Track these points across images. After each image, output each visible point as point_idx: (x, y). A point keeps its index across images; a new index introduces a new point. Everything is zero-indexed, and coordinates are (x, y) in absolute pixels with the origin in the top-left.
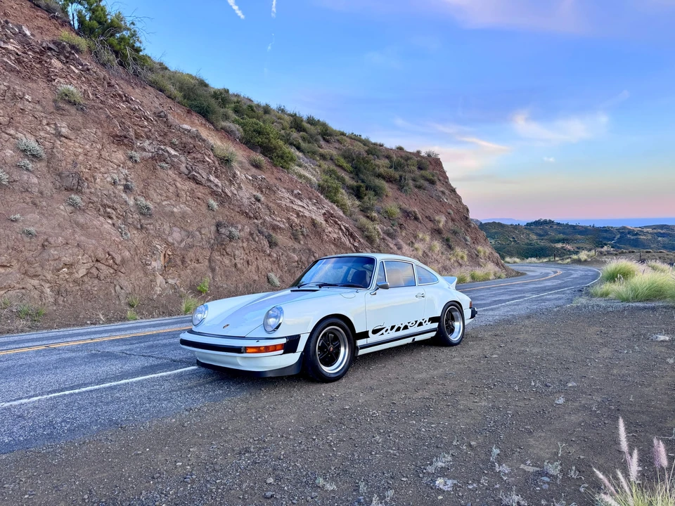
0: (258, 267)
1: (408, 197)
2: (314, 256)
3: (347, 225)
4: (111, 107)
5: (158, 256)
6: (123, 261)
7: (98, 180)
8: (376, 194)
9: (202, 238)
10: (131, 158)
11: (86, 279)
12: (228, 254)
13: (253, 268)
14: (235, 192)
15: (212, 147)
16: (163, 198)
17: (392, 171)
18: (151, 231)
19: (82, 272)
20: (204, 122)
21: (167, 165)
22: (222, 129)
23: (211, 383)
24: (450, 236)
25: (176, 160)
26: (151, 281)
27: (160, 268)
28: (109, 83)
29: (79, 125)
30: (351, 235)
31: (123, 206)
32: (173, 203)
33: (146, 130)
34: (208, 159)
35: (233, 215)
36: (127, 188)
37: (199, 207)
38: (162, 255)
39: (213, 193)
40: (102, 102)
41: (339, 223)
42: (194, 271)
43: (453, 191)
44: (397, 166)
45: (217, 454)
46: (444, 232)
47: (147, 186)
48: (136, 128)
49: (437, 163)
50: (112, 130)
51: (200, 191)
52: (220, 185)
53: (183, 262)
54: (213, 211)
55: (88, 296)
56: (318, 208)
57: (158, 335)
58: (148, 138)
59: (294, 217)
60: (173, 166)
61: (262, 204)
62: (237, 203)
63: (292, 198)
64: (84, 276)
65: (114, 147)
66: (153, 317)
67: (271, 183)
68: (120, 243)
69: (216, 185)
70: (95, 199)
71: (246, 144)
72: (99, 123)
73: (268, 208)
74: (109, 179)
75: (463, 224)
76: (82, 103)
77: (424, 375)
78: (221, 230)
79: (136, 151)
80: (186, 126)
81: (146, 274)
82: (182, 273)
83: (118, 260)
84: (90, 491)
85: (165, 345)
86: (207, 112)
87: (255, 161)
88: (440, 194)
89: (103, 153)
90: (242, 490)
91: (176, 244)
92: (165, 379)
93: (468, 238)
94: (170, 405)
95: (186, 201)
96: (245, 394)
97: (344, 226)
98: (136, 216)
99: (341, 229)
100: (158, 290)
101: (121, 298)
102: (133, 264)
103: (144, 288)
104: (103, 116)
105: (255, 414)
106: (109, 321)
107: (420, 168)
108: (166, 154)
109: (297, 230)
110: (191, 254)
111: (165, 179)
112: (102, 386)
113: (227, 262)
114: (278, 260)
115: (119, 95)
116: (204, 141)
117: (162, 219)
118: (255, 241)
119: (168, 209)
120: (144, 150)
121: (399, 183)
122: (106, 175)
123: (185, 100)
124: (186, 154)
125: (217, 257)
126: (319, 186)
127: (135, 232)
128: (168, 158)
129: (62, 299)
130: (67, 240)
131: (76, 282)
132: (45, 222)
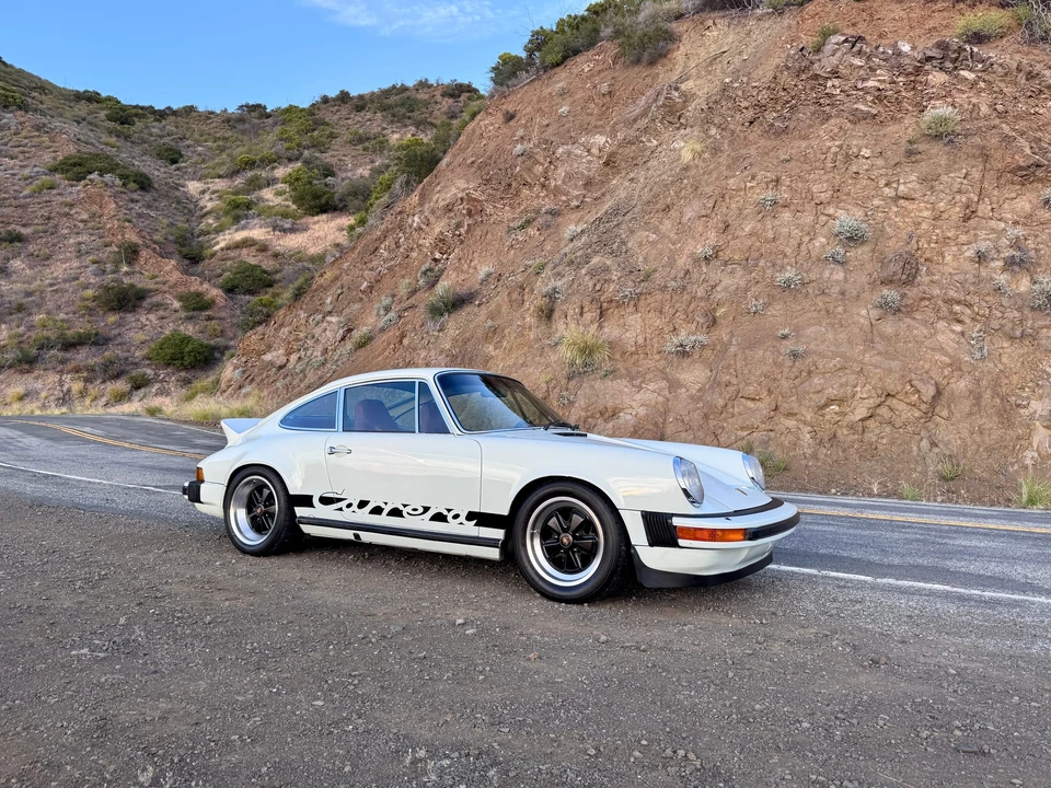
4: (1020, 117)
5: (1047, 390)
6: (952, 398)
7: (949, 258)
10: (1046, 202)
11: (869, 424)
19: (862, 412)
27: (1045, 413)
28: (1028, 73)
29: (938, 170)
36: (1016, 263)
40: (1001, 114)
64: (865, 418)
65: (1010, 191)
70: (936, 292)
72: (978, 156)
74: (969, 254)
76: (958, 130)
81: (1007, 424)
83: (927, 394)
89: (980, 208)
98: (1015, 314)
100: (1030, 456)
101: (929, 461)
102: (971, 403)
103: (990, 450)
104: (995, 141)
122: (966, 247)
127: (1005, 344)
129: (824, 451)
130: (846, 362)
131: (851, 427)
132: (830, 336)
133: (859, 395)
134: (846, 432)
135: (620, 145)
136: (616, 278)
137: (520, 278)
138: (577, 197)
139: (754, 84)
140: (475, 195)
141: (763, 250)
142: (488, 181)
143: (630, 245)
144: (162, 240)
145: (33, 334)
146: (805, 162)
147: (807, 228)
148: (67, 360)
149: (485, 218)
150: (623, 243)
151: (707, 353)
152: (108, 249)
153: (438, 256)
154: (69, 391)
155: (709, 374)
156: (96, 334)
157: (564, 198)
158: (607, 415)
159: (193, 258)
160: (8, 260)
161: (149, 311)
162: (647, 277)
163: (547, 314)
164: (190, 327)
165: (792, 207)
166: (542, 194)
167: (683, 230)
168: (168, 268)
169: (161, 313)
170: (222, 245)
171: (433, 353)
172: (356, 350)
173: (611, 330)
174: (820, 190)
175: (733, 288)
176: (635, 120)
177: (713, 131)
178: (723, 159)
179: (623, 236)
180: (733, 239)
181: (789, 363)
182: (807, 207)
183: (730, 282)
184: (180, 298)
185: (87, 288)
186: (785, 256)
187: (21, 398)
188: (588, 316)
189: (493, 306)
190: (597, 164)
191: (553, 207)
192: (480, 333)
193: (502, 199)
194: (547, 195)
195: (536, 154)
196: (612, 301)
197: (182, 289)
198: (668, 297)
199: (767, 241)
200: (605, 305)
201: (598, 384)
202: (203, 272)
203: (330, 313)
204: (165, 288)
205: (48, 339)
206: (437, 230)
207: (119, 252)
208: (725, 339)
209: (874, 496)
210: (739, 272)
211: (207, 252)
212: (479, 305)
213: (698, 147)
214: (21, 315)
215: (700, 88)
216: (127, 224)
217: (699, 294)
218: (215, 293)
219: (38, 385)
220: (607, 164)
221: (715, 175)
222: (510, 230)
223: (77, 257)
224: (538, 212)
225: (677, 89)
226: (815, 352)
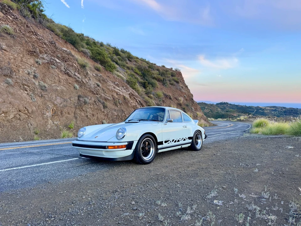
0: (98, 117)
1: (167, 89)
2: (124, 113)
3: (140, 100)
4: (28, 37)
5: (50, 110)
6: (32, 112)
7: (21, 72)
8: (153, 86)
9: (71, 103)
10: (37, 62)
11: (13, 120)
12: (83, 111)
13: (95, 118)
14: (88, 81)
15: (77, 59)
16: (52, 83)
17: (160, 76)
18: (46, 98)
19: (12, 116)
20: (73, 48)
21: (55, 67)
22: (81, 51)
23: (87, 164)
24: (185, 107)
25: (59, 64)
26: (46, 122)
27: (50, 116)
28: (27, 26)
29: (12, 45)
30: (142, 104)
31: (33, 85)
32: (57, 85)
33: (45, 49)
34: (75, 65)
35: (86, 92)
36: (35, 77)
37: (70, 87)
38: (51, 110)
39: (77, 81)
40: (23, 34)
41: (136, 98)
42: (67, 118)
43: (187, 87)
44: (162, 74)
45: (102, 193)
46: (183, 105)
47: (45, 76)
48: (40, 48)
49: (180, 74)
50: (28, 48)
51: (71, 80)
52: (80, 77)
53: (62, 113)
54: (77, 90)
55: (14, 128)
56: (126, 91)
57: (54, 145)
58: (46, 53)
59: (115, 95)
60: (58, 67)
61: (100, 88)
62: (88, 87)
63: (114, 86)
64: (12, 118)
65: (29, 57)
66: (47, 139)
67: (105, 78)
68: (31, 103)
69: (79, 78)
70: (19, 81)
71: (93, 59)
72: (22, 45)
73: (103, 90)
74: (26, 72)
75: (191, 102)
76: (13, 34)
77: (189, 162)
78: (80, 99)
79: (39, 59)
80: (65, 49)
81: (43, 119)
82: (61, 119)
83: (30, 111)
84: (41, 209)
85: (59, 150)
86: (75, 43)
87: (97, 67)
88: (181, 88)
89: (23, 59)
90: (120, 207)
91: (58, 105)
92: (64, 163)
93: (193, 108)
94: (70, 173)
95: (64, 84)
96: (106, 169)
97: (139, 100)
98: (39, 90)
99: (137, 101)
100: (49, 126)
101: (31, 129)
102: (37, 113)
103: (42, 125)
104: (24, 41)
105: (114, 177)
106: (25, 140)
107: (172, 76)
108: (55, 61)
109: (116, 101)
110: (65, 110)
111: (54, 73)
112: (32, 166)
113: (83, 114)
114: (108, 114)
115: (32, 32)
116: (73, 56)
117: (52, 92)
118: (97, 105)
119: (54, 88)
120: (44, 59)
121: (163, 82)
122: (25, 70)
123: (64, 37)
124: (64, 62)
125: (78, 111)
126: (127, 81)
127: (39, 98)
128: (56, 64)
131: (8, 121)
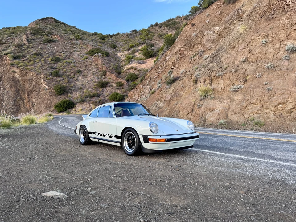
19: (290, 106)
64: (291, 109)
129: (278, 119)
130: (285, 91)
131: (287, 111)
132: (281, 83)
133: (289, 102)
134: (285, 113)
135: (223, 29)
136: (216, 70)
137: (191, 72)
138: (210, 46)
139: (263, 5)
140: (182, 49)
141: (262, 58)
142: (186, 44)
143: (222, 59)
144: (112, 69)
145: (84, 95)
146: (278, 28)
147: (277, 49)
148: (91, 100)
149: (184, 55)
150: (220, 59)
151: (243, 90)
152: (100, 72)
153: (173, 67)
154: (91, 108)
155: (243, 97)
156: (97, 94)
157: (206, 47)
158: (211, 110)
159: (119, 73)
160: (78, 77)
161: (109, 87)
162: (226, 69)
163: (196, 82)
164: (118, 91)
165: (272, 43)
166: (200, 47)
167: (238, 53)
168: (113, 76)
169: (112, 88)
170: (126, 69)
171: (167, 95)
172: (151, 95)
173: (214, 85)
174: (282, 36)
175: (252, 70)
176: (228, 21)
177: (250, 22)
178: (252, 30)
179: (220, 57)
180: (252, 55)
181: (267, 92)
182: (277, 42)
183: (251, 68)
184: (116, 83)
185: (95, 82)
186: (269, 59)
187: (81, 110)
188: (207, 82)
189: (184, 80)
190: (216, 35)
191: (203, 50)
192: (180, 88)
193: (189, 49)
194: (201, 47)
195: (199, 35)
196: (214, 77)
197: (116, 81)
198: (232, 74)
199: (263, 55)
200: (212, 78)
201: (209, 101)
202: (121, 76)
203: (148, 85)
204: (113, 81)
205: (87, 95)
206: (173, 60)
207: (102, 73)
208: (249, 86)
209: (292, 133)
210: (254, 64)
211: (122, 71)
212: (180, 81)
213: (245, 27)
214: (81, 90)
215: (248, 8)
216: (104, 66)
217: (241, 73)
218: (124, 81)
219: (85, 107)
220: (219, 35)
221: (249, 35)
222: (191, 58)
223: (93, 75)
224: (198, 52)
225: (241, 10)
226: (276, 89)
